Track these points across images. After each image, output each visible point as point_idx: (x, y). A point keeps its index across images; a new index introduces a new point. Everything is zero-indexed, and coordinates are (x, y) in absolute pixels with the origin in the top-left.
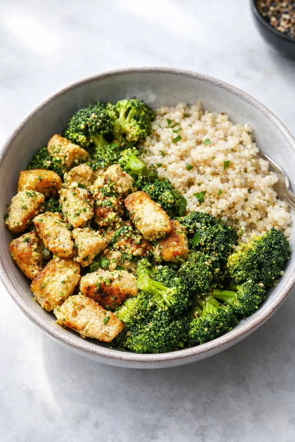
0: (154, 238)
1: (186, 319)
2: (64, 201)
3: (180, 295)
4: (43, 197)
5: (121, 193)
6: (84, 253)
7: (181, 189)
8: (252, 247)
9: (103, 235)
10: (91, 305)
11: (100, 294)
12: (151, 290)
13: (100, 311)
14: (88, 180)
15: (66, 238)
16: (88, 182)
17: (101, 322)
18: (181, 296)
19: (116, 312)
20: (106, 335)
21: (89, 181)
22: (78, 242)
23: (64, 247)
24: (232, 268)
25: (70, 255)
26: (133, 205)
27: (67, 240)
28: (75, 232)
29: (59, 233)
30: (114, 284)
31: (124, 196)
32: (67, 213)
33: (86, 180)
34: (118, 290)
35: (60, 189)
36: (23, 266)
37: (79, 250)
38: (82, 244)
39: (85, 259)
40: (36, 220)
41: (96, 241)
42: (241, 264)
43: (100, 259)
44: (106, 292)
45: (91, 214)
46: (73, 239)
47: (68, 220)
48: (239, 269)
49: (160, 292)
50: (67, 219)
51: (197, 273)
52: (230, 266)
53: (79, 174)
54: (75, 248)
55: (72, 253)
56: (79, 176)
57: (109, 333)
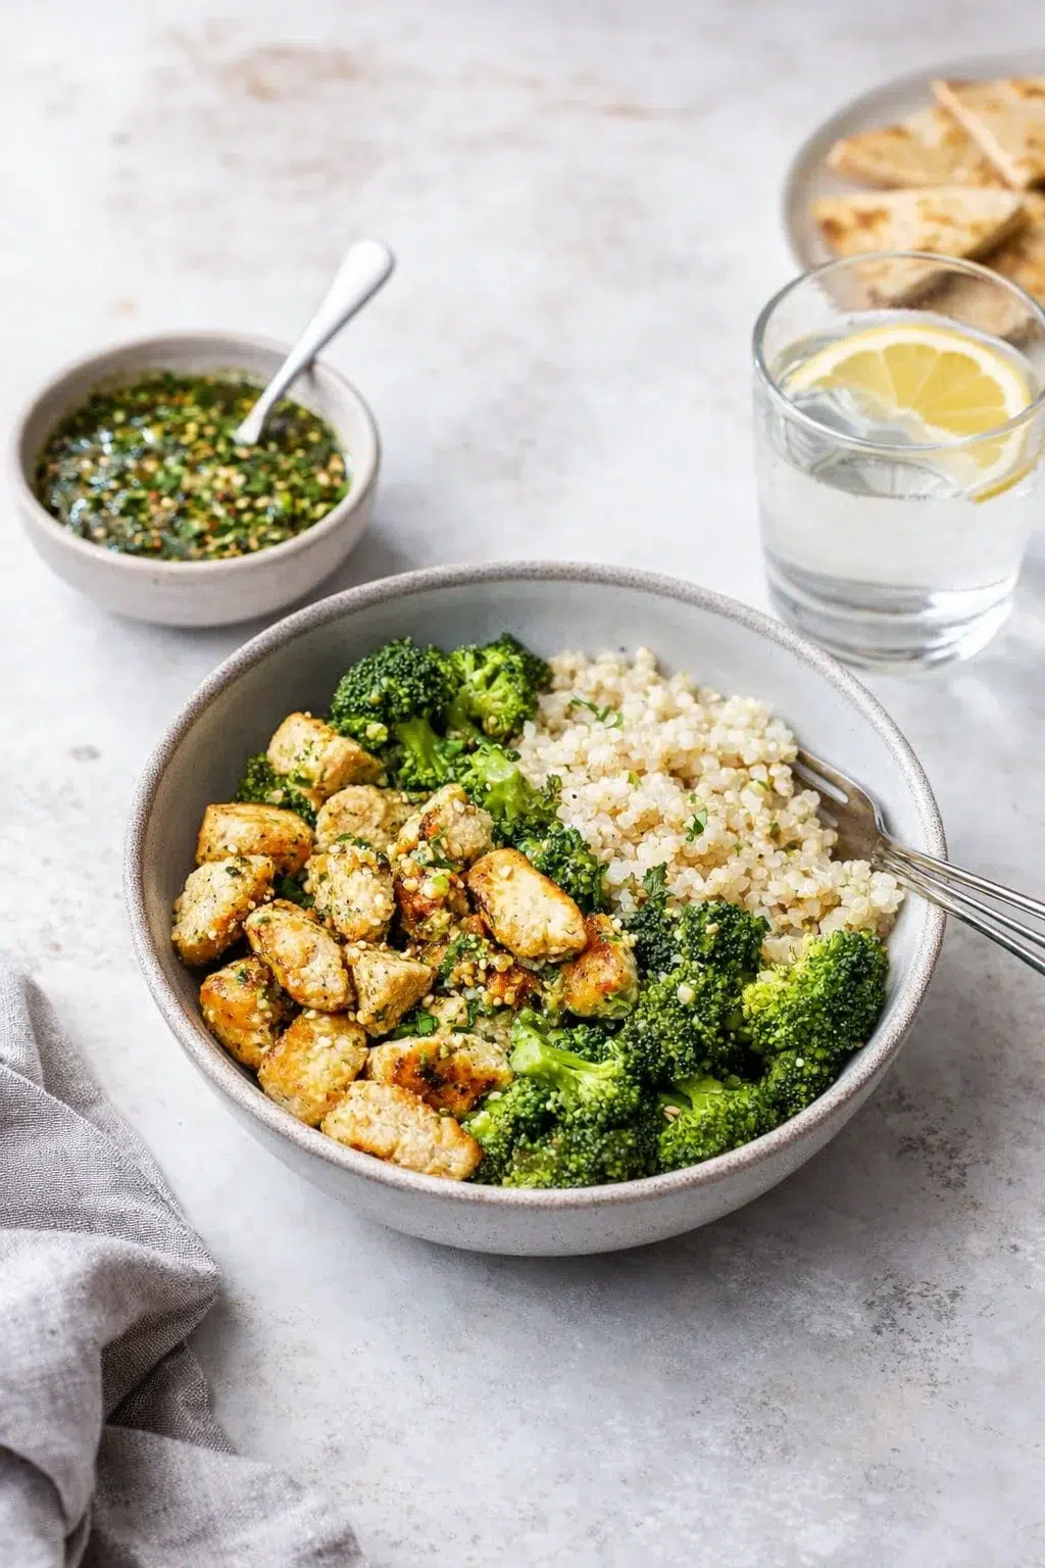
0: (543, 962)
1: (648, 1126)
2: (319, 883)
3: (623, 1078)
4: (268, 865)
5: (461, 858)
6: (376, 998)
7: (608, 854)
8: (808, 974)
9: (419, 958)
10: (405, 1101)
11: (427, 1077)
12: (548, 1069)
13: (428, 1117)
14: (375, 823)
15: (332, 962)
16: (374, 832)
17: (430, 1141)
18: (625, 1080)
19: (467, 1123)
20: (445, 1170)
21: (377, 827)
22: (362, 973)
23: (324, 985)
24: (755, 1020)
25: (338, 1005)
26: (489, 882)
27: (334, 968)
28: (352, 951)
29: (313, 951)
30: (456, 1056)
31: (468, 863)
32: (330, 911)
33: (371, 825)
34: (468, 1070)
35: (308, 858)
36: (233, 1035)
37: (363, 993)
38: (371, 976)
39: (379, 1015)
40: (253, 920)
41: (406, 970)
42: (783, 1011)
43: (414, 1016)
44: (440, 1076)
45: (390, 907)
46: (347, 966)
47: (335, 924)
48: (773, 1023)
49: (573, 1072)
50: (333, 921)
51: (665, 1026)
52: (751, 1014)
53: (352, 811)
54: (352, 988)
55: (345, 999)
56: (351, 813)
57: (450, 1166)
